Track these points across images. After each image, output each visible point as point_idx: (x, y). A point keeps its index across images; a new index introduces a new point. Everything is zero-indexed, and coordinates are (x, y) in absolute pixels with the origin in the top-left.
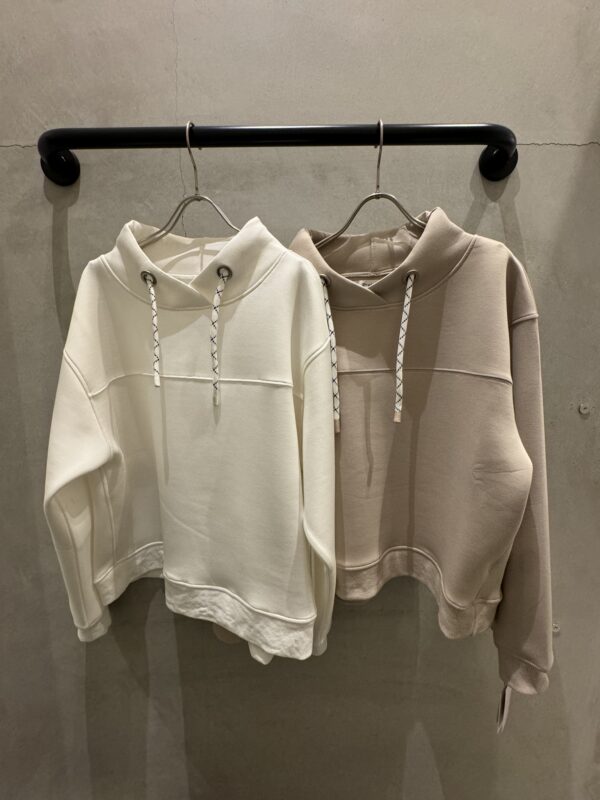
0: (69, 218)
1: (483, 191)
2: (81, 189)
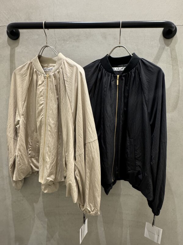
0: (16, 51)
1: (164, 43)
2: (20, 41)
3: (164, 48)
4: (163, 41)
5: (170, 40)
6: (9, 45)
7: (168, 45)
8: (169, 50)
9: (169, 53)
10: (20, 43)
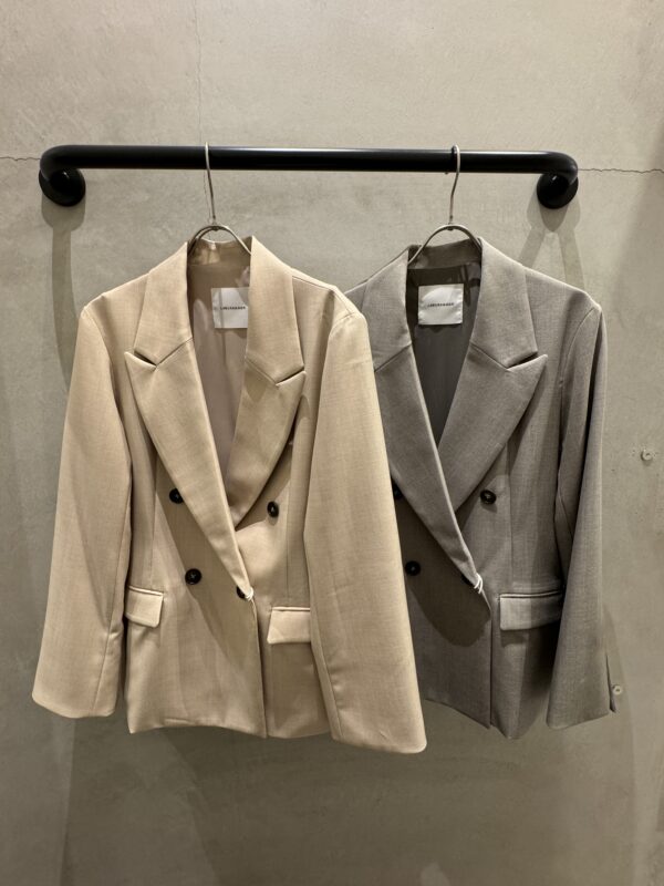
0: (72, 245)
1: (541, 220)
2: (86, 211)
3: (542, 237)
4: (539, 214)
5: (559, 211)
6: (48, 222)
7: (553, 227)
8: (556, 243)
9: (559, 251)
10: (86, 217)
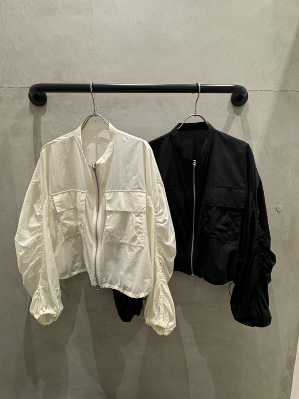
1: (233, 111)
2: (47, 108)
3: (233, 118)
4: (232, 109)
5: (240, 108)
6: (32, 112)
7: (238, 114)
8: (239, 120)
9: (240, 124)
10: (47, 110)
